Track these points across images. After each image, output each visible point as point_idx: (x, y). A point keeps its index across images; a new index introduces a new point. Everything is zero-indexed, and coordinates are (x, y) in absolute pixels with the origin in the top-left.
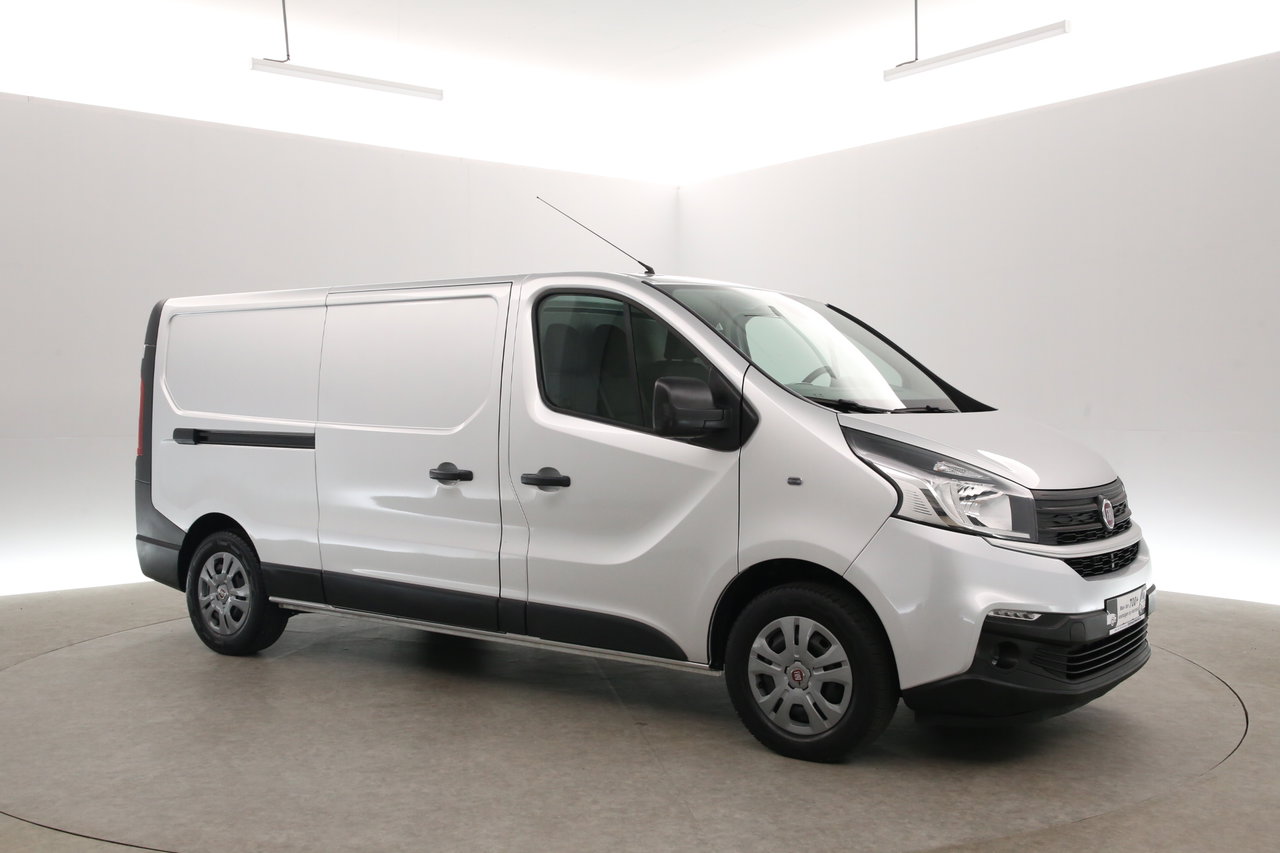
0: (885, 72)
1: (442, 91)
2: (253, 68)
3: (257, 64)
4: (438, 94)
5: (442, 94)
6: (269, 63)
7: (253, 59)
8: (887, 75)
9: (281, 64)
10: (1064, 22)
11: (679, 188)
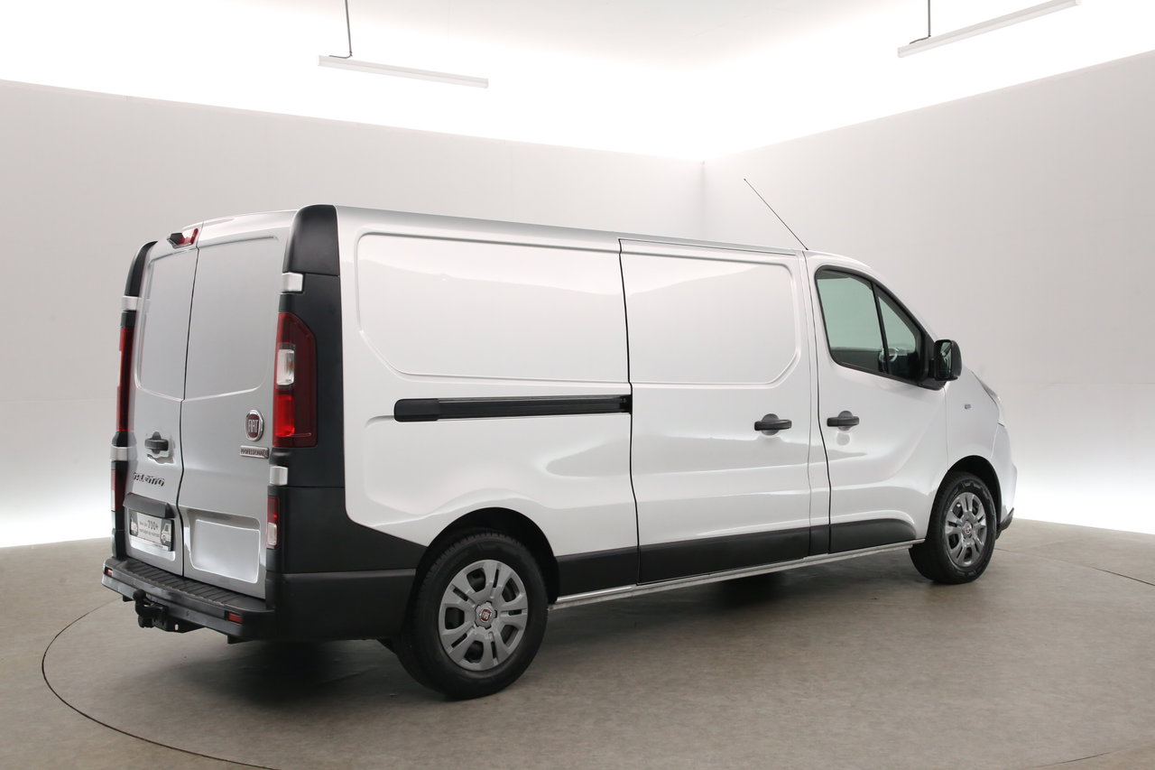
0: (899, 49)
2: (320, 65)
4: (484, 83)
6: (334, 59)
7: (320, 57)
8: (902, 52)
11: (704, 163)
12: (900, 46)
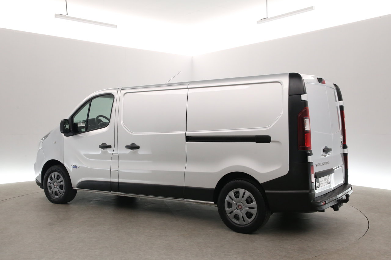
1: (117, 25)
3: (57, 16)
5: (117, 26)
9: (64, 16)
10: (313, 6)
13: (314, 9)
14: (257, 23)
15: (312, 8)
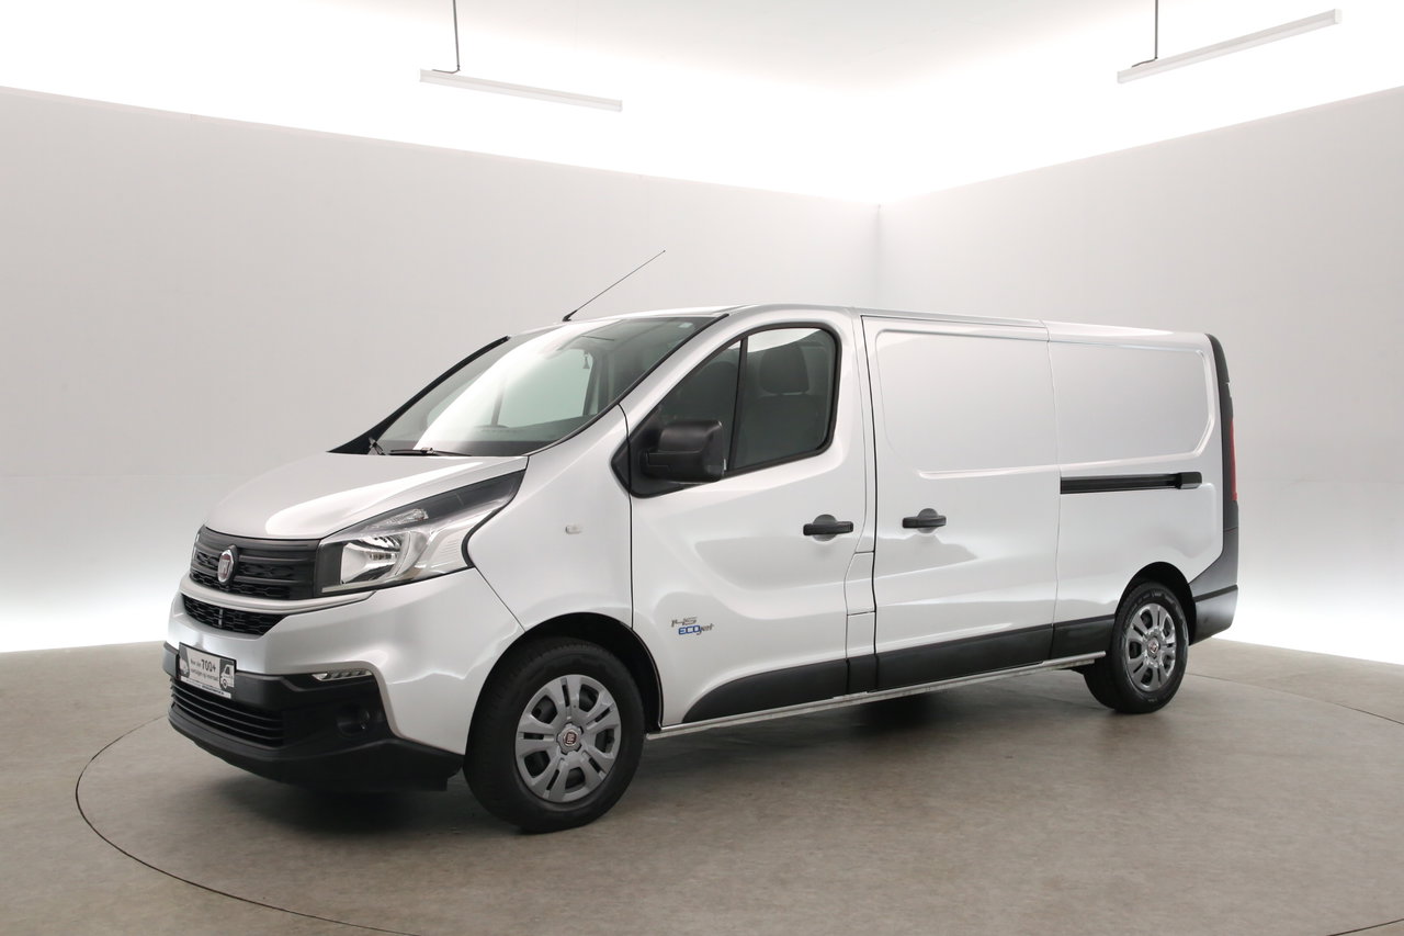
0: (1119, 73)
1: (621, 102)
2: (421, 81)
3: (429, 76)
4: (617, 105)
5: (620, 106)
6: (438, 74)
7: (422, 70)
8: (1122, 77)
9: (451, 76)
10: (1333, 12)
11: (879, 206)
12: (1121, 70)
13: (1337, 20)
14: (1119, 77)
15: (1329, 18)
